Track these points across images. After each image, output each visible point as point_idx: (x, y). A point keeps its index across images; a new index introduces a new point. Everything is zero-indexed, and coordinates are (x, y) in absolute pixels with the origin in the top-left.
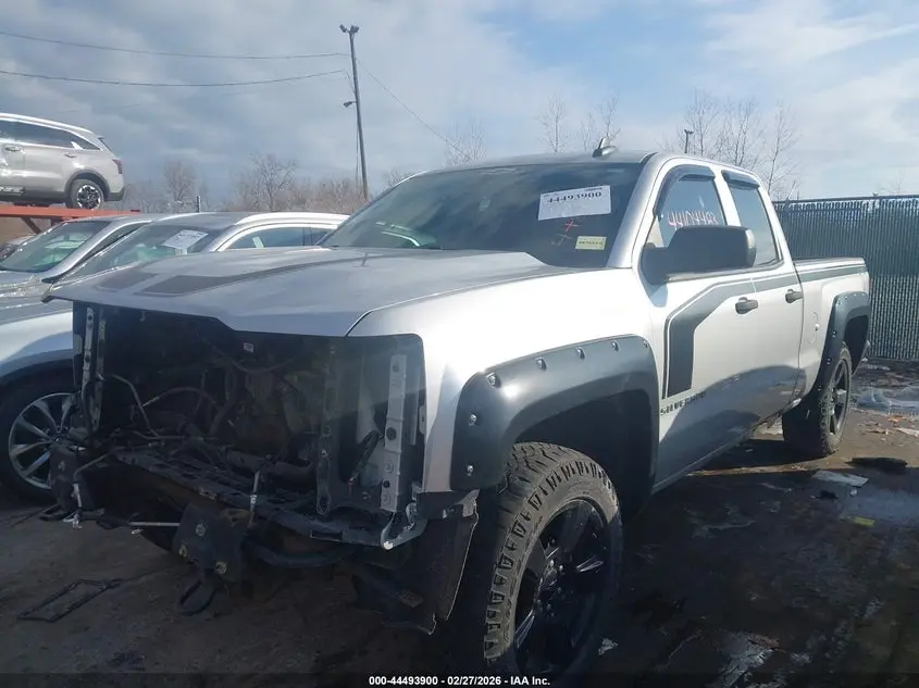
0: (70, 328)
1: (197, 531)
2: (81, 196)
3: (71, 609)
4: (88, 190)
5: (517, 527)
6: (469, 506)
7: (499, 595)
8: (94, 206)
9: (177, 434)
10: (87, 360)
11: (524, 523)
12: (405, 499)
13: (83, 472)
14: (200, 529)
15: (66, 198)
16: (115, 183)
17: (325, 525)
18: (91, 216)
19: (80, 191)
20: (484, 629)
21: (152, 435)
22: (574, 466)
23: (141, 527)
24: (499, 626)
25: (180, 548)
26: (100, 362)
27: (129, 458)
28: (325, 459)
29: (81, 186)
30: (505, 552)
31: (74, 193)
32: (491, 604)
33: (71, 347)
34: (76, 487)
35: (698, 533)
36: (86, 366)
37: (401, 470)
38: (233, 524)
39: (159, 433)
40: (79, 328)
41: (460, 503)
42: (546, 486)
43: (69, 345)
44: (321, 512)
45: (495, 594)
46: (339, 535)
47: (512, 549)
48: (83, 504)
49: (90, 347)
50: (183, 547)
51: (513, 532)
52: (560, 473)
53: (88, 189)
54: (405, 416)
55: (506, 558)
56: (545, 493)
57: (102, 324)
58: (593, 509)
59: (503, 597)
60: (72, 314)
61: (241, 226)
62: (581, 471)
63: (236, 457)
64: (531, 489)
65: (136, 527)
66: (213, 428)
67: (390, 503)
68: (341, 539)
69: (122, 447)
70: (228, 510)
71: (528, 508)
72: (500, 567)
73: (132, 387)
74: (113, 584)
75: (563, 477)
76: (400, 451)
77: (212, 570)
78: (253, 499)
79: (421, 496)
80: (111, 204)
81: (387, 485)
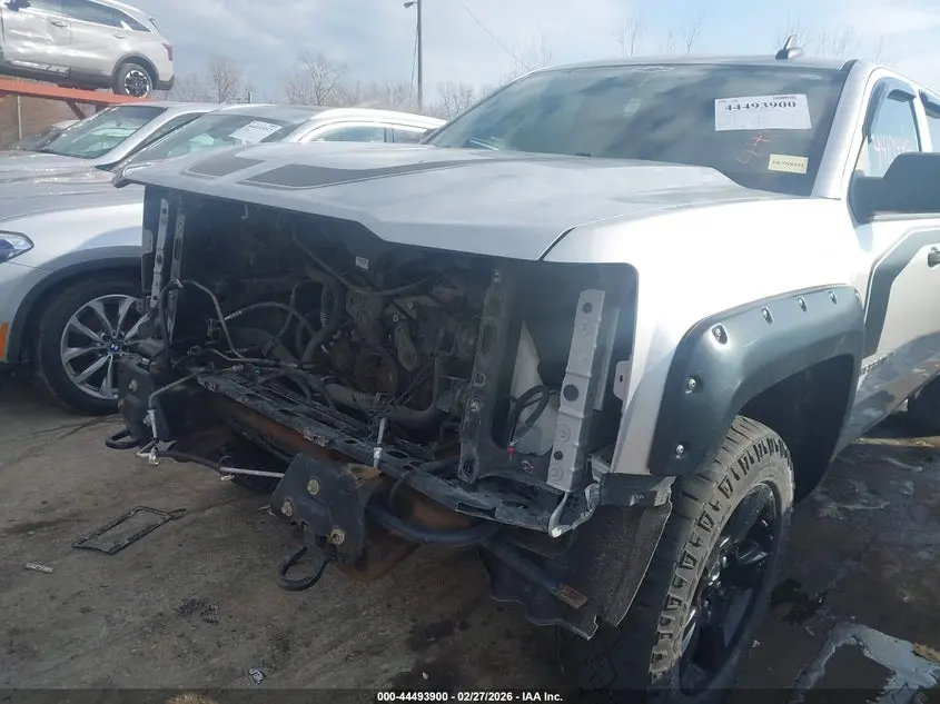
0: (140, 222)
1: (309, 488)
2: (128, 81)
3: (132, 541)
4: (136, 76)
5: (705, 519)
6: (663, 493)
7: (677, 600)
8: (142, 93)
9: (263, 357)
10: (159, 261)
11: (712, 513)
12: (584, 477)
13: (159, 396)
14: (313, 486)
15: (112, 83)
16: (165, 70)
17: (470, 496)
18: (141, 102)
19: (128, 76)
20: (654, 639)
21: (236, 356)
22: (766, 445)
23: (233, 474)
24: (671, 635)
25: (282, 506)
26: (176, 264)
27: (212, 383)
28: (475, 414)
29: (130, 71)
30: (689, 550)
31: (121, 78)
32: (665, 609)
33: (140, 244)
34: (151, 413)
35: (825, 512)
36: (158, 268)
37: (580, 440)
38: (359, 485)
39: (242, 354)
40: (150, 222)
41: (654, 489)
42: (738, 470)
43: (136, 241)
44: (464, 478)
45: (673, 599)
46: (491, 512)
47: (697, 545)
48: (158, 434)
49: (162, 247)
50: (287, 504)
51: (700, 525)
52: (753, 453)
53: (136, 74)
54: (593, 371)
55: (689, 556)
56: (737, 477)
57: (181, 220)
58: (771, 494)
59: (680, 602)
60: (142, 205)
61: (317, 121)
62: (772, 451)
63: (343, 394)
64: (721, 472)
65: (228, 473)
66: (307, 355)
67: (561, 478)
68: (492, 515)
69: (202, 369)
70: (351, 465)
71: (718, 496)
72: (681, 566)
73: (214, 298)
74: (176, 515)
75: (755, 458)
76: (581, 415)
77: (324, 539)
78: (377, 453)
79: (609, 477)
80: (160, 93)
81: (559, 456)
